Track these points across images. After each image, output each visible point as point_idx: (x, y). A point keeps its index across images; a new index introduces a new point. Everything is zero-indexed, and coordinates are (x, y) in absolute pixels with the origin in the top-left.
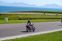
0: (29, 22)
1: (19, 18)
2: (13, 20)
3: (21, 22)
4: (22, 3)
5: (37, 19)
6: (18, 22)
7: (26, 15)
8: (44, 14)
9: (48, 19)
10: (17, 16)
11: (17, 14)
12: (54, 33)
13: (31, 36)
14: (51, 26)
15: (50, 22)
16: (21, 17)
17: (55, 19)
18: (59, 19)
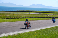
0: (27, 20)
1: (7, 17)
2: (1, 19)
3: (9, 21)
4: (10, 3)
5: (24, 18)
6: (6, 21)
7: (13, 14)
8: (29, 13)
9: (34, 18)
10: (5, 15)
11: (5, 14)
12: (40, 31)
13: (18, 34)
14: (37, 24)
15: (36, 21)
16: (9, 16)
17: (41, 18)
18: (44, 18)
